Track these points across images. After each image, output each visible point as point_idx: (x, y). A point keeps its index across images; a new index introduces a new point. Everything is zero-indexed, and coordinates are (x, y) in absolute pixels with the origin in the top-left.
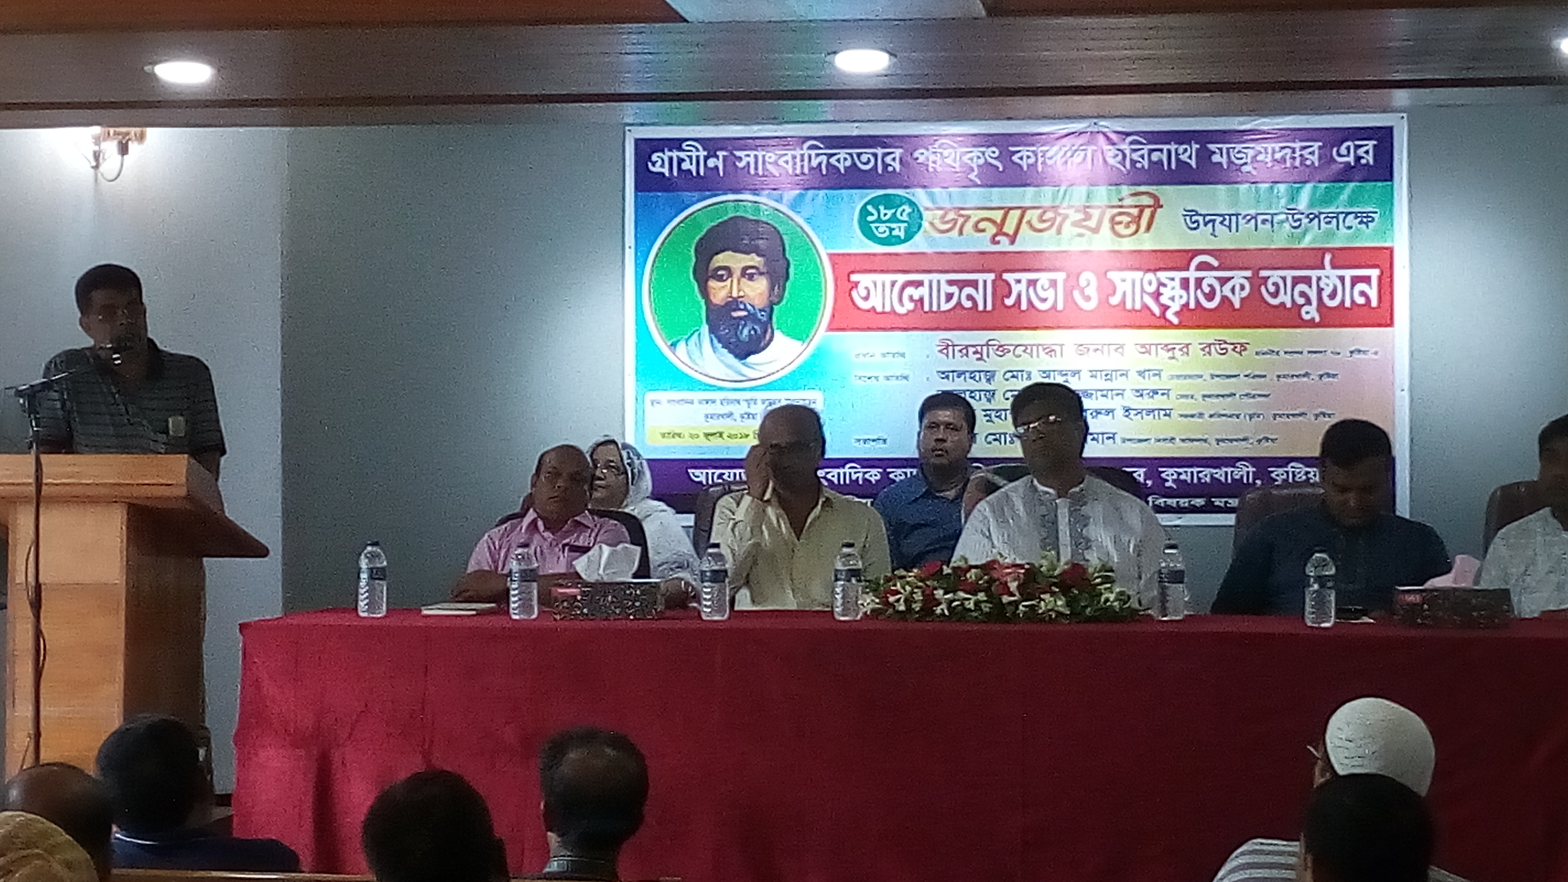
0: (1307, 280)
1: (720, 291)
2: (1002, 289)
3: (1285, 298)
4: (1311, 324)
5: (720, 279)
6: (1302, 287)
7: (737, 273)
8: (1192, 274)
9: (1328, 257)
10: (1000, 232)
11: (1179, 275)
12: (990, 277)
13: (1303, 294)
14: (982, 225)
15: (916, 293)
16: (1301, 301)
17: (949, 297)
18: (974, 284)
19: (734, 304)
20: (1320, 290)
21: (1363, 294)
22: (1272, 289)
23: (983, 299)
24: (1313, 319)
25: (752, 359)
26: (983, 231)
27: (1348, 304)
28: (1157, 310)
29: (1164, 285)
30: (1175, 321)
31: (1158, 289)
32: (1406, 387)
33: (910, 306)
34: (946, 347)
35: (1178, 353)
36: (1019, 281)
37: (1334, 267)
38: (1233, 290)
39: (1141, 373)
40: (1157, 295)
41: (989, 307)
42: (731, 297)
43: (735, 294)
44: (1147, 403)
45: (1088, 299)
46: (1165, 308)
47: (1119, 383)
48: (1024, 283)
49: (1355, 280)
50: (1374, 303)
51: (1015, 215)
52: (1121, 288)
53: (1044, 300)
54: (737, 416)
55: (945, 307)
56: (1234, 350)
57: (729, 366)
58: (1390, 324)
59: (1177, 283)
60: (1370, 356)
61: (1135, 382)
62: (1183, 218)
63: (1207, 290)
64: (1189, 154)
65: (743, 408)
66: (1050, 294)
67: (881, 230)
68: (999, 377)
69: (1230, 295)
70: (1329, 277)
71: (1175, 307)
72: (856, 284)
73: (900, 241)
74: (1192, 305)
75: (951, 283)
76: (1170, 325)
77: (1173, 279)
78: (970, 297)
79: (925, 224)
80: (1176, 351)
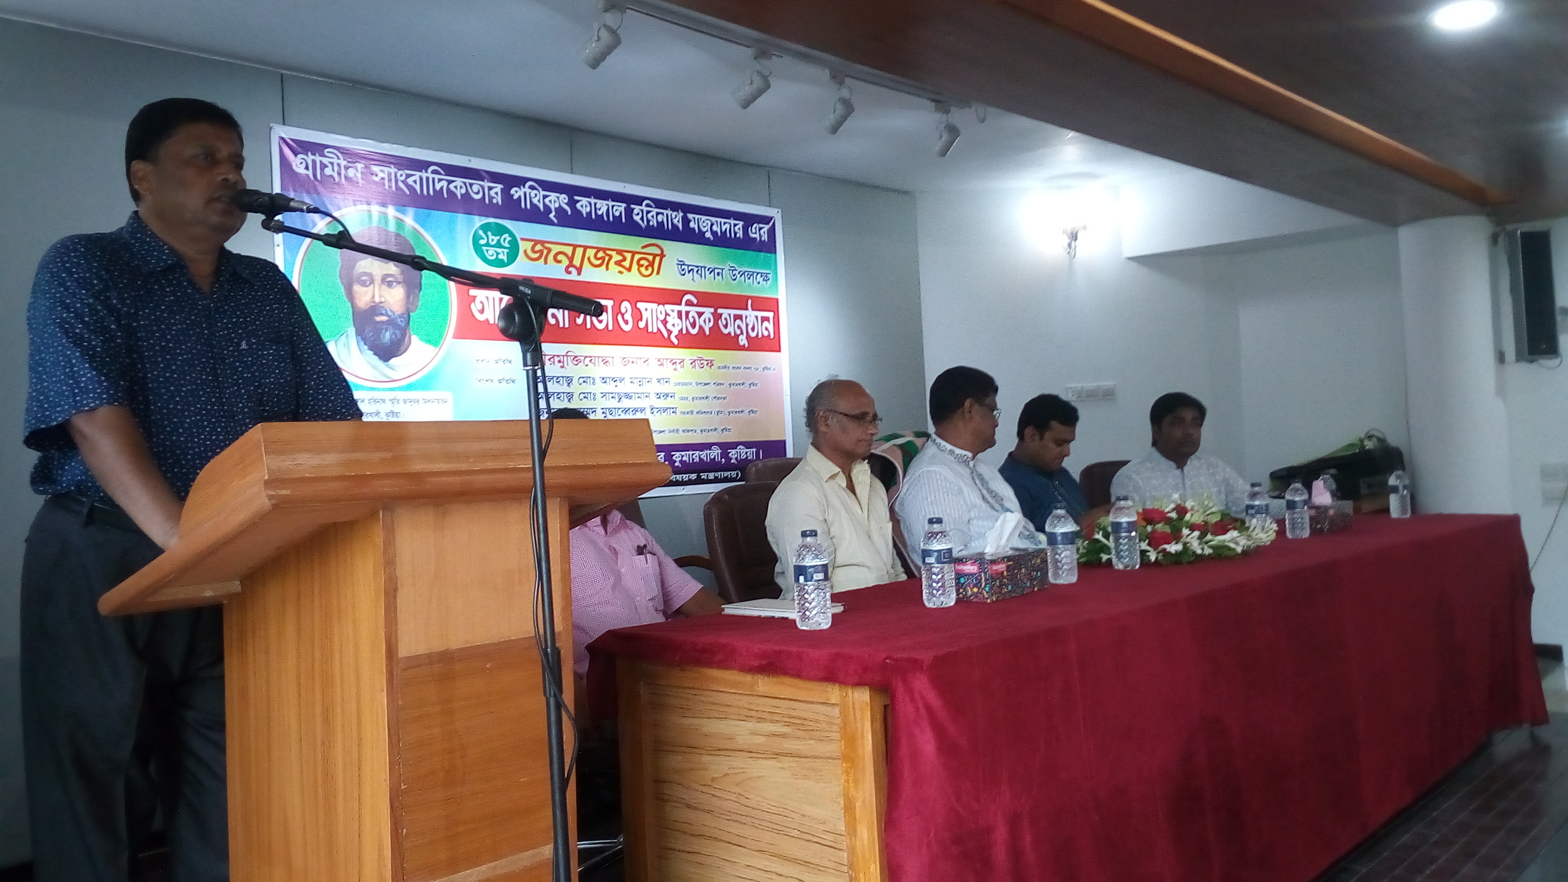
0: (740, 317)
3: (730, 330)
4: (743, 348)
5: (364, 284)
6: (738, 322)
7: (378, 279)
8: (683, 308)
9: (750, 302)
10: (571, 265)
11: (677, 308)
13: (739, 327)
16: (738, 332)
19: (375, 309)
20: (747, 325)
21: (767, 329)
22: (724, 323)
23: (563, 318)
24: (744, 345)
26: (560, 262)
27: (760, 336)
28: (666, 334)
29: (669, 315)
31: (665, 318)
32: (789, 393)
35: (678, 366)
37: (753, 309)
38: (705, 321)
39: (659, 381)
40: (665, 322)
41: (567, 325)
42: (374, 302)
43: (377, 300)
44: (663, 403)
45: (626, 322)
46: (670, 332)
47: (646, 388)
49: (763, 319)
51: (579, 251)
52: (646, 315)
53: (601, 321)
54: (383, 415)
56: (707, 364)
57: (375, 367)
58: (779, 351)
59: (675, 314)
60: (771, 372)
61: (654, 388)
62: (676, 266)
63: (692, 320)
64: (677, 218)
65: (389, 407)
67: (490, 252)
68: (575, 382)
69: (702, 323)
70: (751, 315)
71: (675, 332)
72: (474, 299)
74: (684, 332)
76: (673, 346)
77: (673, 311)
79: (521, 252)
80: (678, 364)
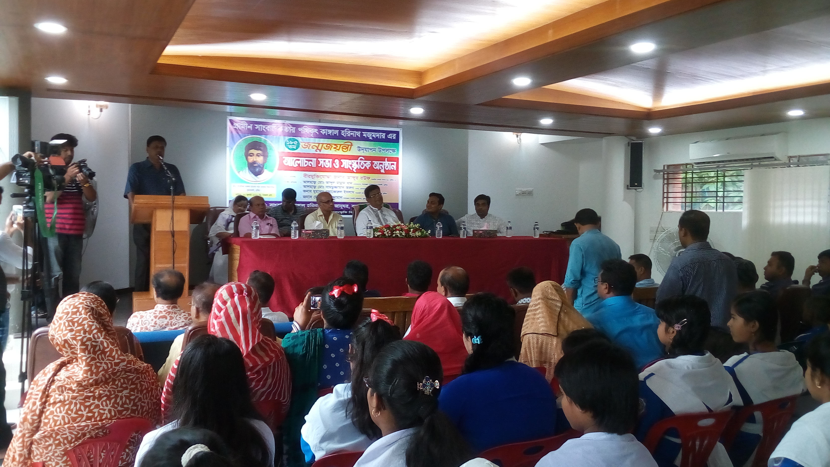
0: (382, 164)
1: (251, 159)
2: (318, 162)
3: (377, 168)
4: (383, 173)
5: (251, 156)
6: (381, 165)
7: (255, 155)
8: (359, 161)
9: (386, 159)
10: (318, 149)
11: (356, 161)
12: (315, 159)
13: (381, 167)
14: (314, 147)
15: (298, 162)
16: (381, 168)
17: (306, 163)
18: (311, 161)
19: (254, 163)
20: (385, 166)
21: (393, 167)
22: (375, 165)
23: (314, 165)
25: (259, 176)
26: (313, 148)
27: (390, 169)
28: (351, 169)
29: (353, 163)
30: (355, 171)
32: (401, 188)
33: (297, 165)
34: (305, 175)
35: (355, 179)
36: (321, 161)
37: (388, 161)
38: (367, 165)
39: (348, 183)
40: (351, 165)
41: (315, 166)
43: (255, 160)
44: (349, 190)
45: (336, 165)
46: (353, 168)
47: (343, 185)
48: (323, 161)
49: (392, 164)
50: (395, 169)
51: (321, 145)
52: (344, 163)
53: (327, 165)
54: (255, 190)
55: (305, 166)
56: (367, 178)
57: (253, 178)
58: (398, 174)
59: (356, 163)
60: (394, 181)
61: (346, 185)
62: (356, 148)
63: (362, 165)
64: (358, 134)
65: (257, 188)
66: (328, 164)
68: (317, 182)
69: (366, 166)
70: (386, 163)
71: (355, 168)
72: (284, 159)
73: (294, 150)
74: (359, 168)
75: (306, 160)
76: (354, 172)
78: (311, 164)
79: (300, 146)
